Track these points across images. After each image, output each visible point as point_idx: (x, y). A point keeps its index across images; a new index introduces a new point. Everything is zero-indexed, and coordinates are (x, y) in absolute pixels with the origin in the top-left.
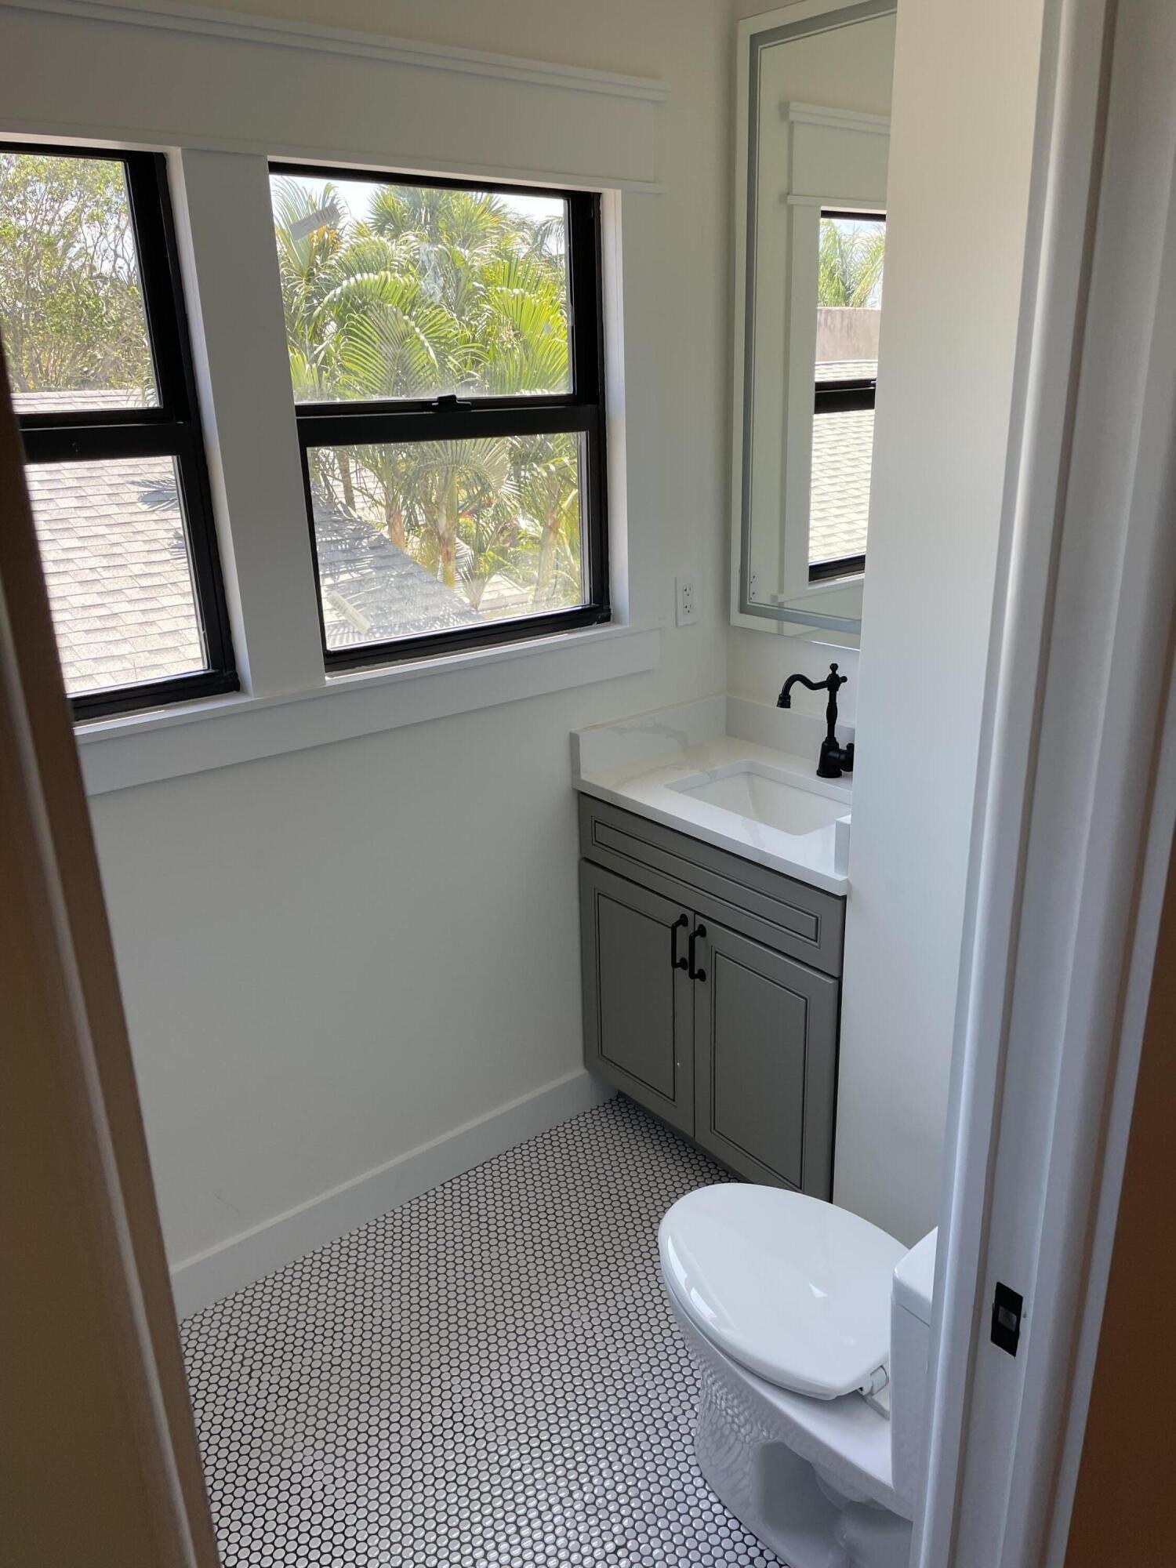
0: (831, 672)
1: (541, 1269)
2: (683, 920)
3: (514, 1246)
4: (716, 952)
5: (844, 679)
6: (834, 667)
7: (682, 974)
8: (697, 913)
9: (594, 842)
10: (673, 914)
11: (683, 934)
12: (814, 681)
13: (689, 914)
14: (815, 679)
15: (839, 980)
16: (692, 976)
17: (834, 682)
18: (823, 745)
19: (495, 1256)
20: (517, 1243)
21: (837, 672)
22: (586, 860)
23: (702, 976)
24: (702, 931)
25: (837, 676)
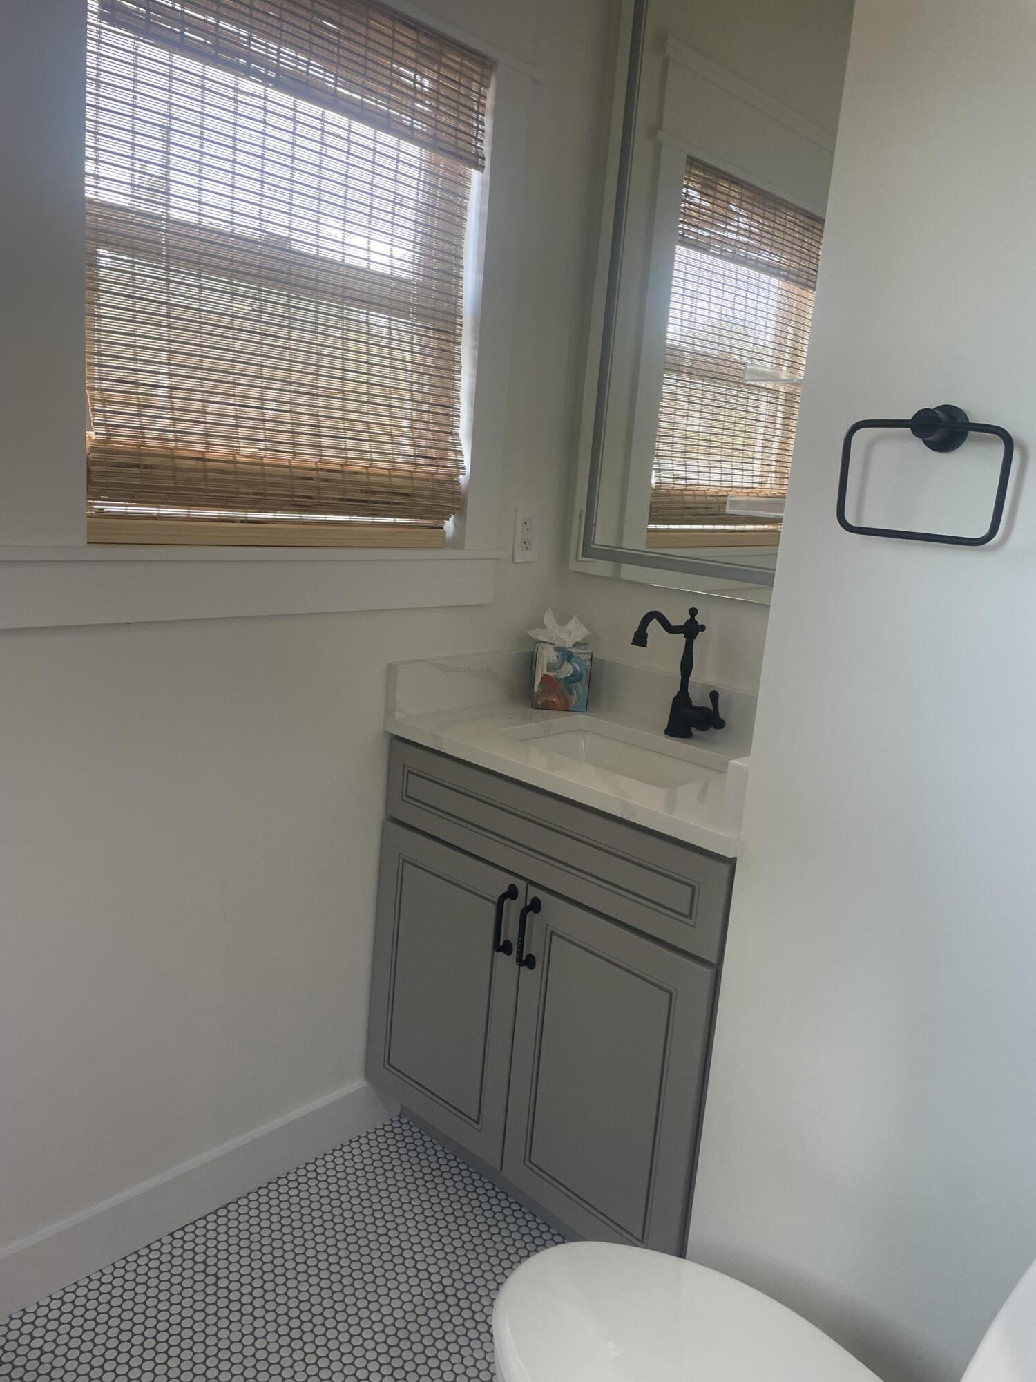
0: (689, 617)
1: (298, 1355)
2: (512, 893)
3: (262, 1322)
4: (552, 933)
5: (703, 628)
6: (693, 612)
7: (506, 963)
8: (531, 883)
9: (405, 798)
10: (501, 883)
11: (513, 909)
12: (673, 624)
13: (520, 885)
14: (675, 622)
15: (716, 969)
16: (520, 962)
17: (691, 630)
18: (674, 699)
19: (236, 1337)
20: (267, 1318)
21: (696, 618)
22: (392, 819)
23: (530, 962)
24: (535, 906)
25: (696, 622)
